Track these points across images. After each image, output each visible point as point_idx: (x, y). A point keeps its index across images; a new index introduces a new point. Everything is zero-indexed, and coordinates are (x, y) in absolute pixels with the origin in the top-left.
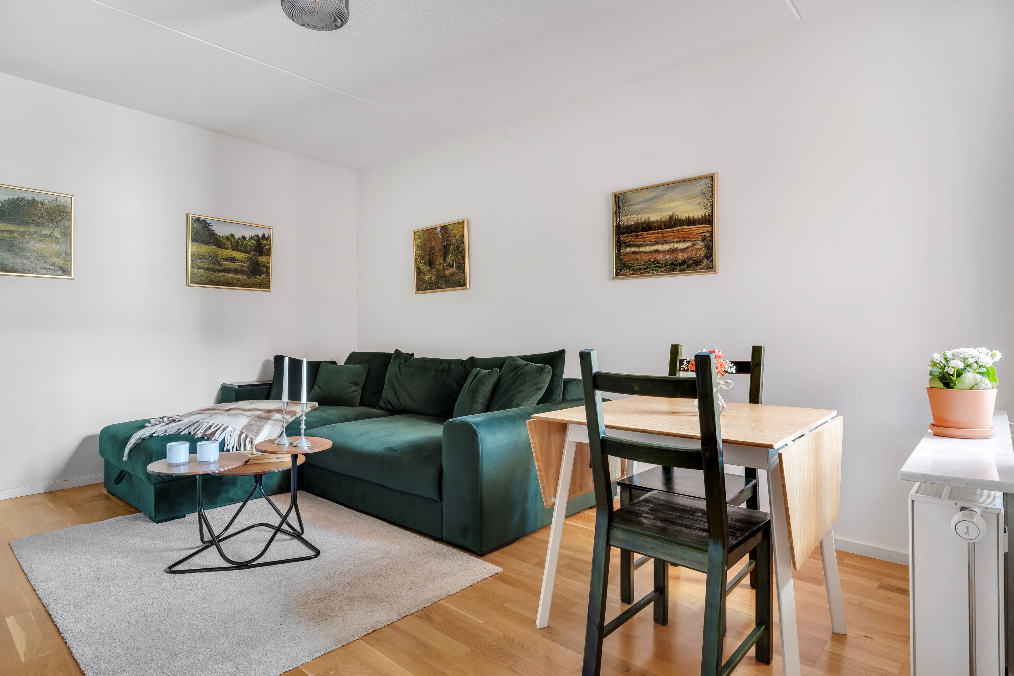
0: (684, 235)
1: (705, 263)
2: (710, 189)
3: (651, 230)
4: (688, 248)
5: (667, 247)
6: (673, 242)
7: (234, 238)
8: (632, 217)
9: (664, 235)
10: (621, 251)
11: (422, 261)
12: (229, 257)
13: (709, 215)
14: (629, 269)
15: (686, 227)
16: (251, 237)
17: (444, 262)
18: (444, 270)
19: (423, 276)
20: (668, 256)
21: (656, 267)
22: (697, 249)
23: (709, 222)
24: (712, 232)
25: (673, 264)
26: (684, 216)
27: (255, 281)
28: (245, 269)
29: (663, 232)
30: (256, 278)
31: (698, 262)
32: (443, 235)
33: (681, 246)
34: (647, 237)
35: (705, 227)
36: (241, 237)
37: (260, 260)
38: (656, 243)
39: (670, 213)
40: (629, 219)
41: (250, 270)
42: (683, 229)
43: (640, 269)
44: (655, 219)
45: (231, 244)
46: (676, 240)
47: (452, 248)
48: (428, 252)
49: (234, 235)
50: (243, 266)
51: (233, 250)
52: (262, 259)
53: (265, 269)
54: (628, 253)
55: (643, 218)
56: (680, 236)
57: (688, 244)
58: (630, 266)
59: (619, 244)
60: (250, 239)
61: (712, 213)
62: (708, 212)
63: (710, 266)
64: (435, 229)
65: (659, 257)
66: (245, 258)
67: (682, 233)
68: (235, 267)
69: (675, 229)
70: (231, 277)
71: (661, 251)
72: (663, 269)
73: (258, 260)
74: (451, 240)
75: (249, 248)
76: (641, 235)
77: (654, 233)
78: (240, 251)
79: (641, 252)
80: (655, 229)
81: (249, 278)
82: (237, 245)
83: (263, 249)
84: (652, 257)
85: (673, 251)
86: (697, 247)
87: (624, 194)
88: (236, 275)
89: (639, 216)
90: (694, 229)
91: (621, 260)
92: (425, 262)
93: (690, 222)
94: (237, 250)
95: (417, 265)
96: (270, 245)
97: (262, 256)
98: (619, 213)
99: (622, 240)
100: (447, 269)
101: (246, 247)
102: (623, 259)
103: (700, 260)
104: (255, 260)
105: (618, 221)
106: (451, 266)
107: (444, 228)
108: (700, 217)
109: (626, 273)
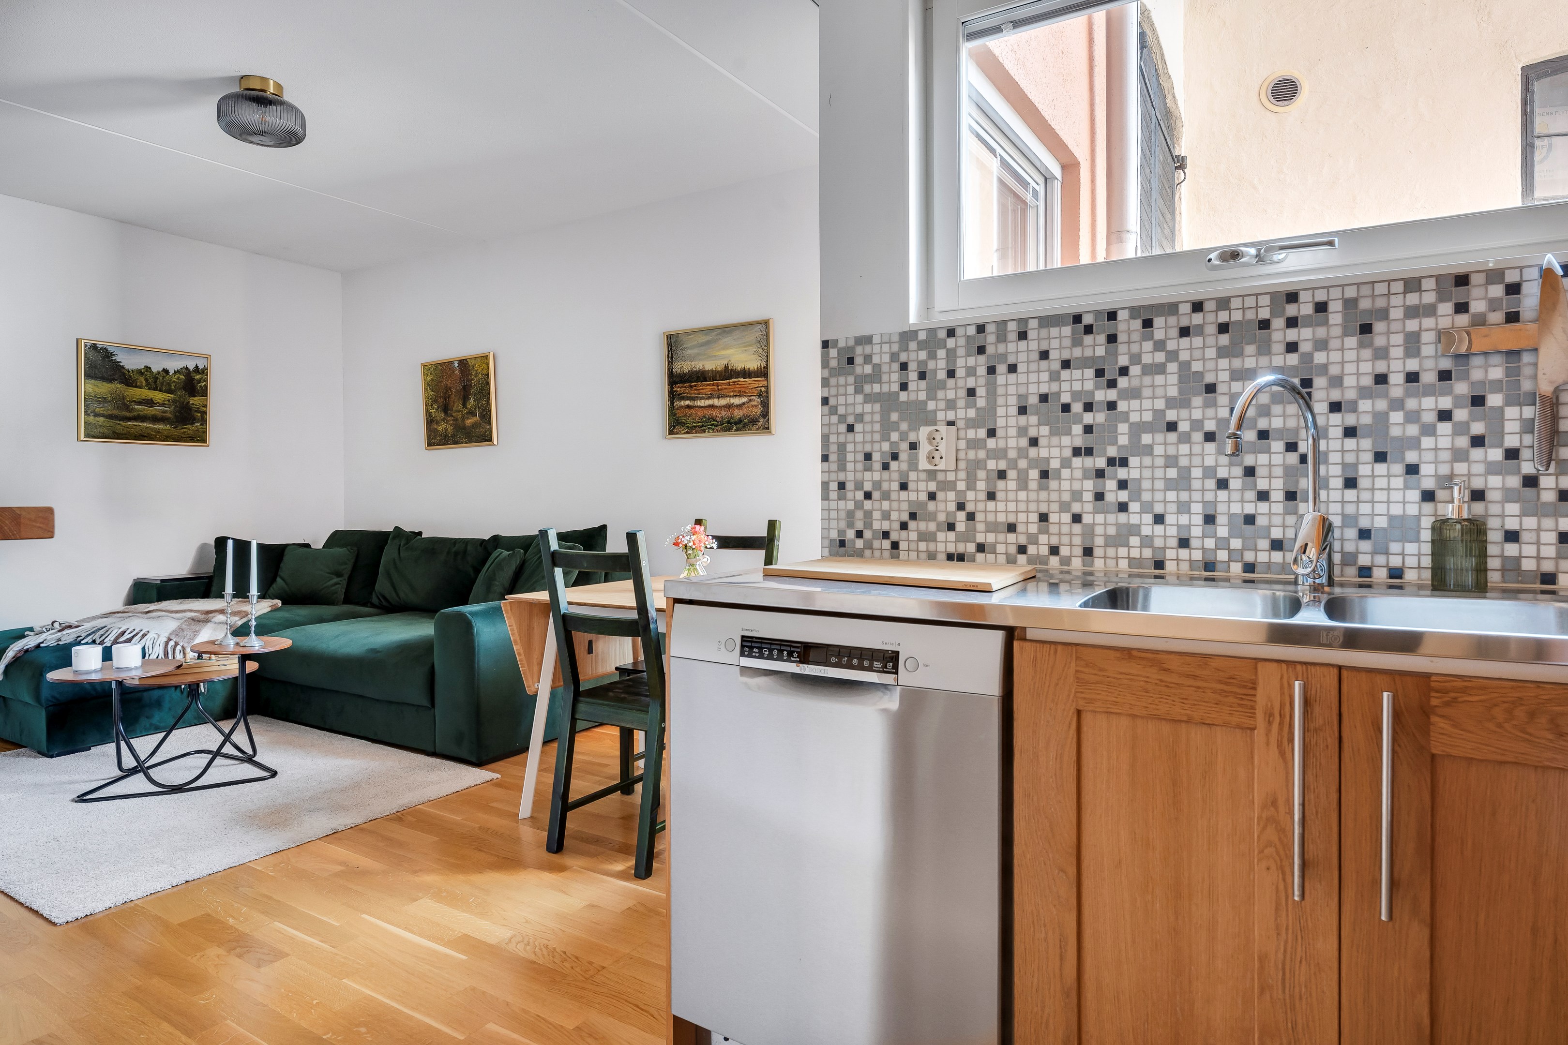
0: (740, 389)
1: (761, 423)
2: (765, 337)
3: (706, 381)
4: (744, 404)
5: (723, 402)
6: (728, 396)
7: (151, 372)
8: (686, 364)
9: (720, 387)
10: (675, 404)
11: (434, 406)
12: (143, 400)
13: (764, 367)
14: (683, 426)
15: (742, 380)
16: (176, 370)
17: (463, 408)
18: (463, 418)
19: (436, 426)
20: (724, 413)
21: (712, 425)
22: (753, 406)
23: (764, 375)
24: (768, 386)
25: (729, 422)
26: (739, 366)
27: (185, 432)
28: (168, 415)
29: (718, 383)
30: (185, 428)
31: (754, 421)
32: (462, 372)
33: (737, 401)
34: (702, 389)
35: (761, 381)
36: (161, 370)
37: (191, 403)
38: (711, 397)
39: (725, 362)
40: (684, 366)
41: (176, 417)
42: (739, 381)
43: (695, 427)
44: (710, 368)
45: (146, 380)
46: (732, 394)
47: (473, 390)
48: (442, 394)
49: (150, 368)
50: (166, 412)
51: (149, 389)
52: (195, 401)
53: (199, 415)
54: (682, 407)
55: (698, 365)
56: (736, 389)
57: (745, 400)
58: (684, 423)
59: (673, 396)
60: (175, 372)
61: (767, 365)
62: (763, 364)
63: (766, 426)
64: (451, 363)
65: (715, 413)
66: (169, 400)
67: (737, 386)
68: (153, 413)
69: (731, 381)
70: (146, 428)
71: (717, 407)
72: (719, 427)
73: (188, 403)
74: (472, 380)
75: (175, 386)
76: (695, 386)
77: (709, 385)
78: (161, 390)
79: (695, 407)
80: (710, 381)
81: (174, 428)
82: (155, 382)
83: (195, 386)
84: (708, 413)
85: (729, 407)
86: (753, 403)
87: (677, 335)
88: (154, 424)
89: (693, 363)
90: (749, 382)
91: (675, 415)
92: (438, 407)
93: (746, 373)
94: (155, 389)
95: (427, 411)
96: (206, 380)
97: (195, 397)
98: (672, 358)
99: (675, 391)
100: (468, 418)
101: (169, 384)
102: (676, 414)
103: (756, 419)
104: (183, 402)
105: (671, 367)
106: (472, 413)
107: (463, 363)
108: (756, 369)
109: (680, 432)
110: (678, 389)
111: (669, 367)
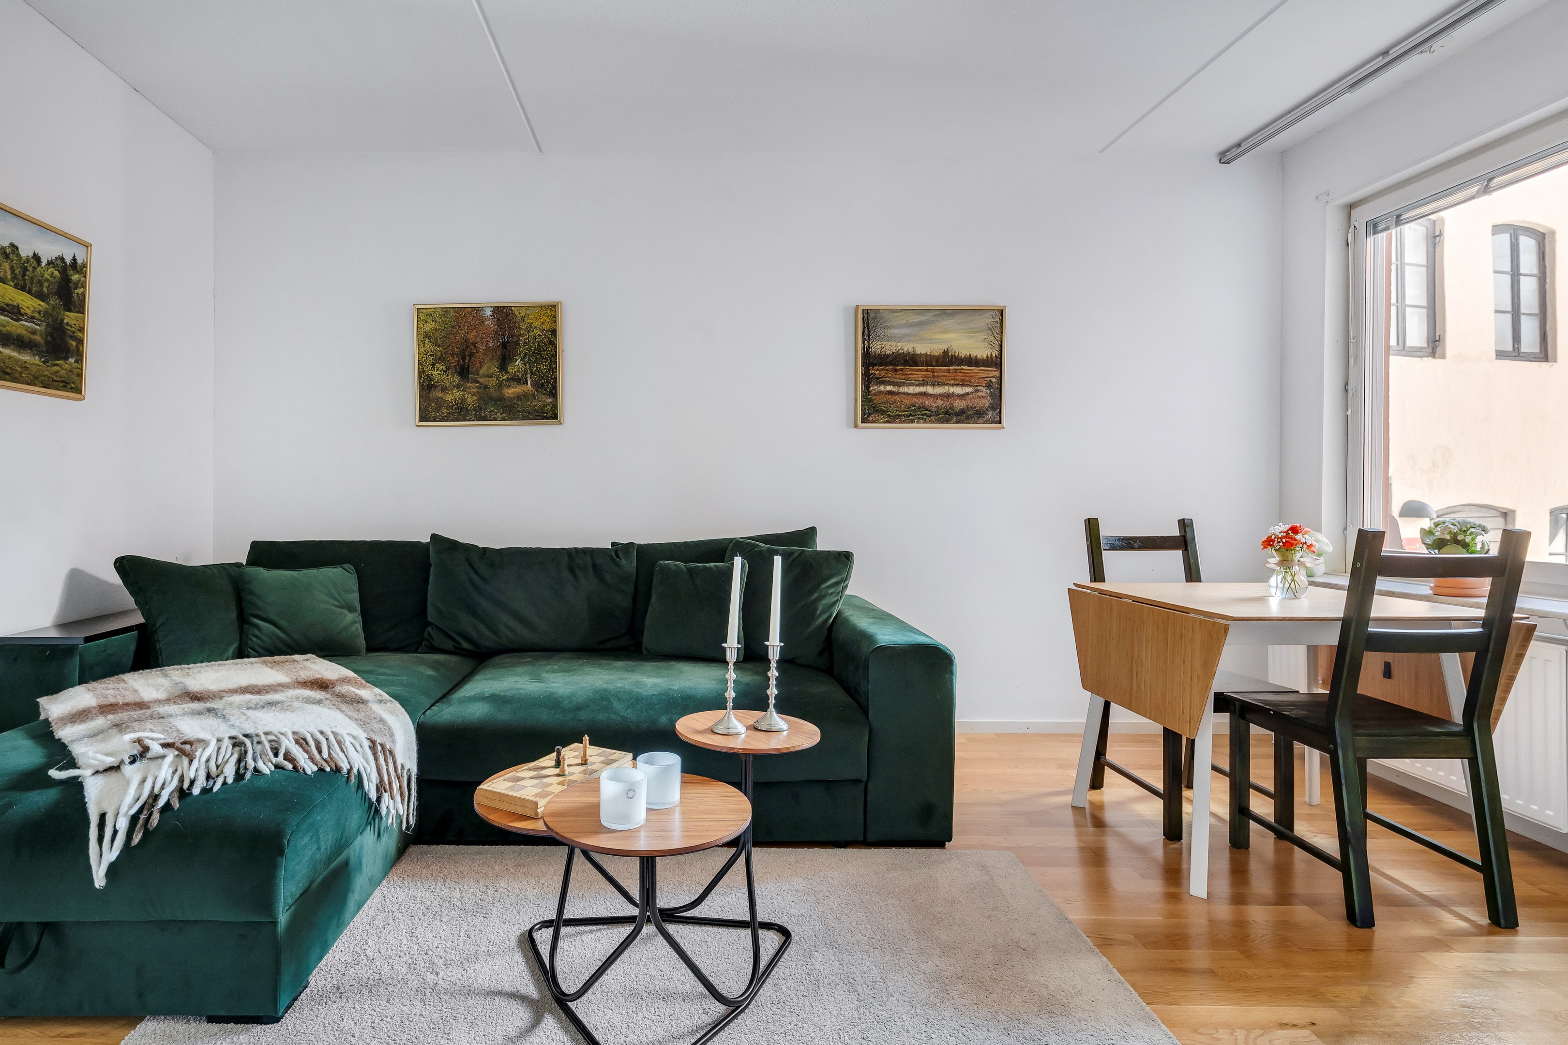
0: (963, 378)
1: (990, 415)
2: (998, 325)
3: (918, 366)
4: (967, 394)
5: (939, 390)
6: (947, 384)
7: (18, 255)
8: (889, 344)
9: (936, 374)
10: (871, 389)
11: (437, 365)
12: (7, 305)
13: (996, 357)
14: (882, 414)
15: (967, 368)
16: (50, 259)
17: (501, 371)
18: (500, 386)
19: (440, 394)
20: (940, 402)
21: (923, 415)
22: (979, 397)
23: (996, 364)
24: (1000, 377)
25: (947, 413)
26: (963, 353)
27: (56, 372)
28: (38, 338)
29: (933, 369)
30: (57, 365)
31: (981, 413)
32: (499, 323)
33: (958, 390)
34: (911, 374)
35: (991, 371)
36: (31, 255)
37: (66, 321)
38: (924, 383)
39: (945, 347)
40: (884, 346)
41: (47, 342)
42: (962, 369)
43: (899, 416)
44: (923, 352)
45: (12, 269)
46: (952, 382)
47: (522, 349)
48: (456, 351)
49: (17, 248)
50: (34, 332)
51: (16, 286)
52: (70, 318)
53: (74, 343)
54: (881, 392)
55: (906, 347)
56: (958, 377)
57: (969, 390)
58: (884, 411)
59: (868, 379)
60: (50, 263)
61: (1000, 354)
62: (995, 353)
63: (997, 419)
64: (478, 310)
65: (928, 402)
66: (39, 312)
67: (960, 374)
68: (19, 331)
69: (951, 368)
70: (10, 358)
71: (932, 395)
72: (933, 418)
73: (62, 320)
74: (520, 335)
75: (48, 287)
76: (902, 370)
77: (920, 370)
78: (30, 292)
79: (901, 393)
80: (923, 365)
81: (45, 362)
82: (24, 275)
83: (72, 293)
84: (918, 401)
85: (948, 396)
86: (980, 394)
87: (877, 311)
88: (19, 352)
89: (899, 344)
90: (976, 371)
91: (871, 400)
92: (448, 368)
93: (971, 361)
94: (23, 288)
95: (423, 372)
96: (84, 286)
97: (70, 311)
98: (869, 336)
99: (872, 374)
100: (509, 387)
101: (40, 283)
102: (872, 400)
103: (984, 411)
104: (57, 318)
105: (866, 346)
106: (519, 380)
107: (503, 314)
108: (985, 358)
109: (878, 420)
110: (875, 371)
111: (864, 345)
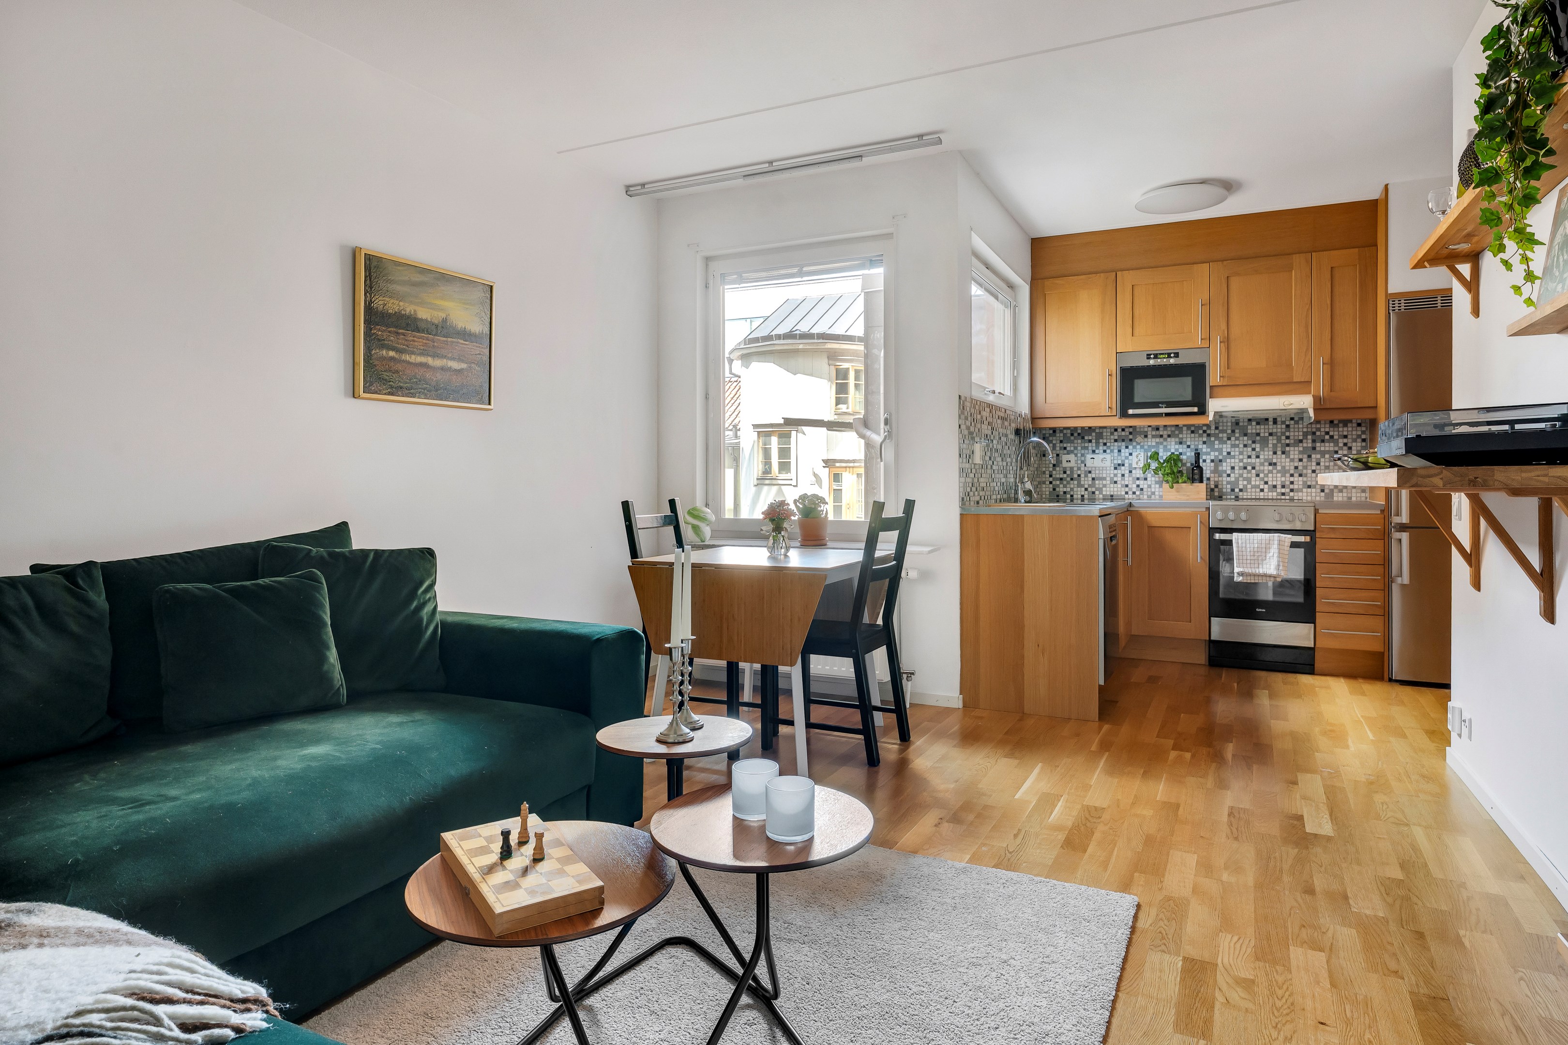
0: (459, 352)
1: (481, 397)
2: (488, 301)
3: (419, 332)
4: (462, 370)
5: (438, 363)
6: (445, 357)
8: (391, 302)
9: (435, 344)
10: (373, 352)
13: (487, 334)
14: (384, 385)
15: (462, 341)
20: (439, 377)
21: (424, 389)
22: (473, 375)
24: (490, 356)
25: (444, 389)
26: (460, 324)
29: (433, 338)
33: (455, 365)
34: (414, 341)
35: (483, 348)
38: (424, 353)
39: (443, 315)
40: (388, 303)
42: (459, 342)
43: (401, 388)
44: (424, 317)
46: (449, 355)
54: (383, 357)
55: (408, 308)
56: (454, 351)
57: (464, 366)
58: (385, 380)
59: (371, 340)
61: (490, 333)
63: (488, 401)
65: (428, 375)
67: (456, 347)
69: (449, 339)
71: (431, 367)
72: (432, 394)
76: (403, 334)
77: (421, 338)
79: (403, 362)
80: (423, 332)
84: (419, 373)
85: (446, 370)
86: (473, 371)
87: (380, 259)
89: (401, 304)
90: (470, 346)
93: (466, 335)
98: (371, 288)
99: (374, 334)
102: (375, 365)
108: (477, 332)
109: (381, 391)
110: (378, 331)
111: (366, 298)
